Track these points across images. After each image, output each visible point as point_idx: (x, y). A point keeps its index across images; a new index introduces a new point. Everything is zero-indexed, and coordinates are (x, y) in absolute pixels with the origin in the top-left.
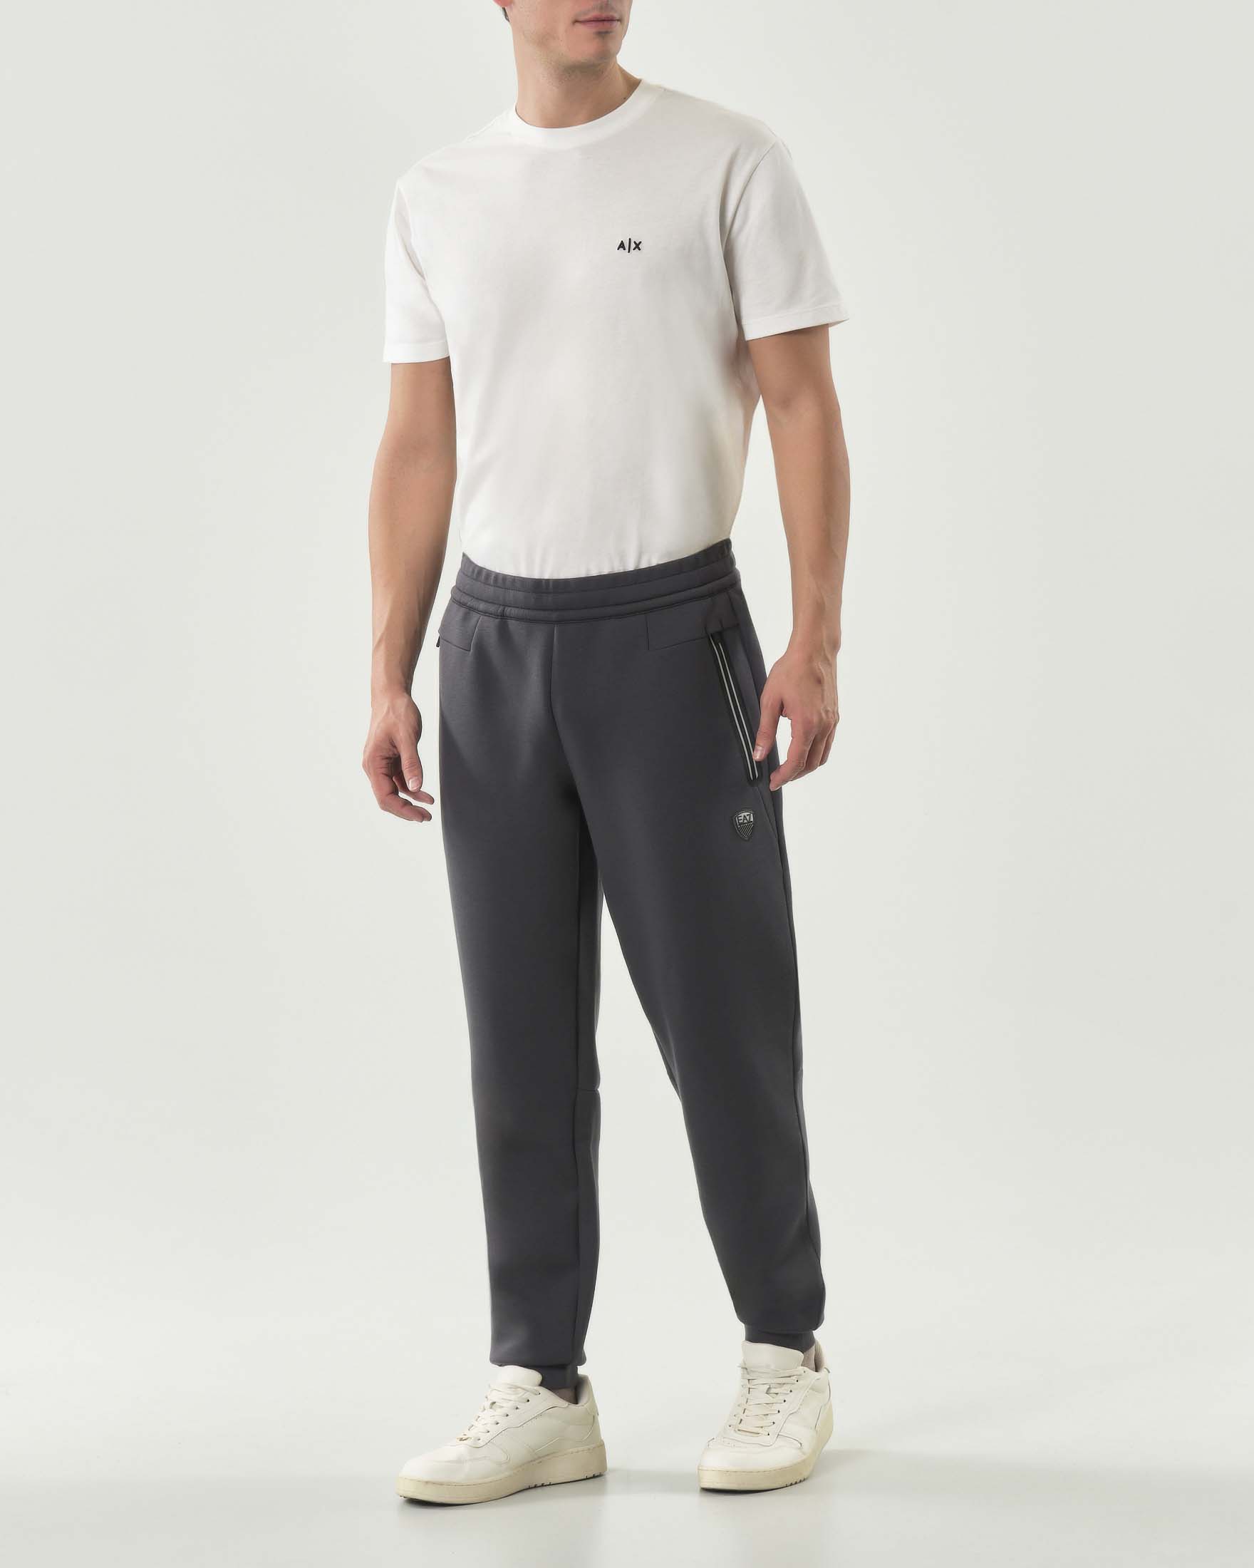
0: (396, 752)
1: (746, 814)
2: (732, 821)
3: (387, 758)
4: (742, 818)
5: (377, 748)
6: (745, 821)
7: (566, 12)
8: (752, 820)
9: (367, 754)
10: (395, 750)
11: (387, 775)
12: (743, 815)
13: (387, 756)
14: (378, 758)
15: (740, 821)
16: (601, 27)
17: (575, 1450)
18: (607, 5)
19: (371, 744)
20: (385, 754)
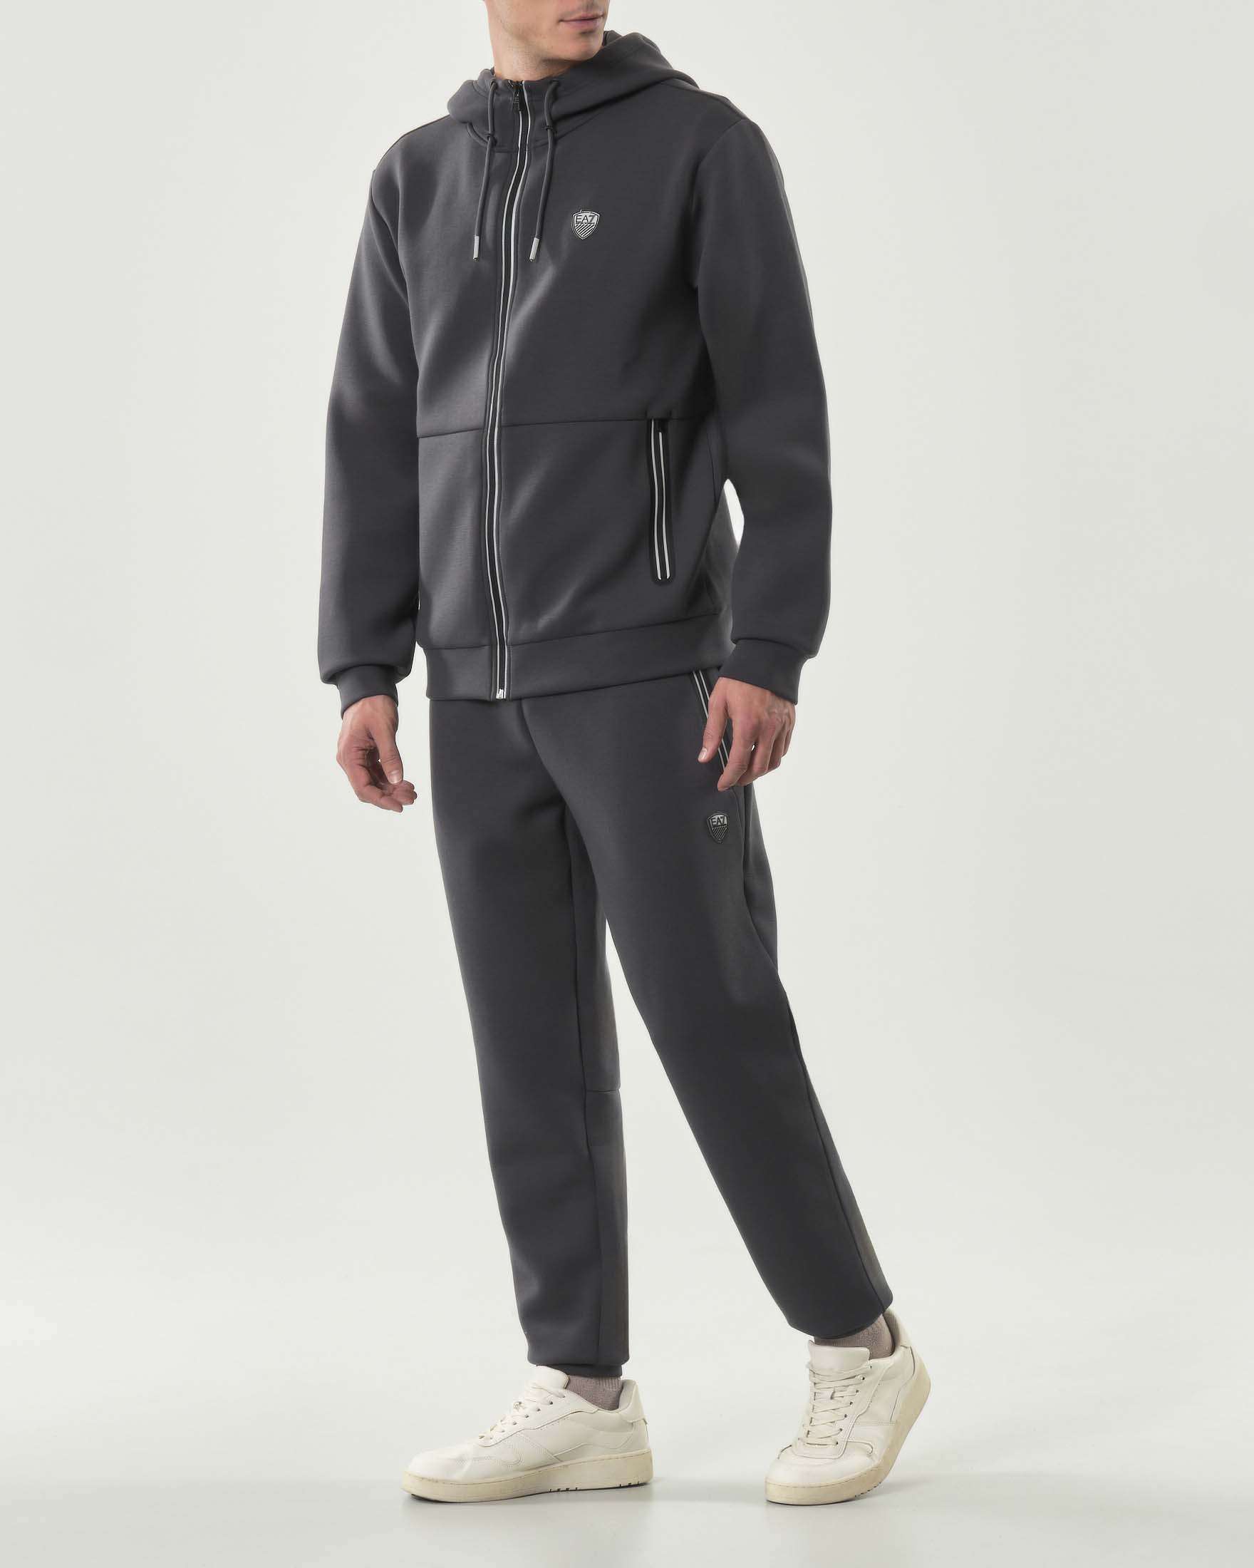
0: (372, 744)
1: (720, 816)
2: (706, 822)
3: (363, 750)
4: (716, 820)
5: (352, 738)
6: (719, 824)
7: (551, 10)
8: (726, 822)
9: (343, 744)
10: (371, 741)
11: (363, 766)
12: (716, 817)
13: (364, 747)
14: (353, 750)
15: (714, 824)
16: (586, 26)
17: (607, 1456)
18: (592, 4)
19: (345, 737)
20: (362, 745)
